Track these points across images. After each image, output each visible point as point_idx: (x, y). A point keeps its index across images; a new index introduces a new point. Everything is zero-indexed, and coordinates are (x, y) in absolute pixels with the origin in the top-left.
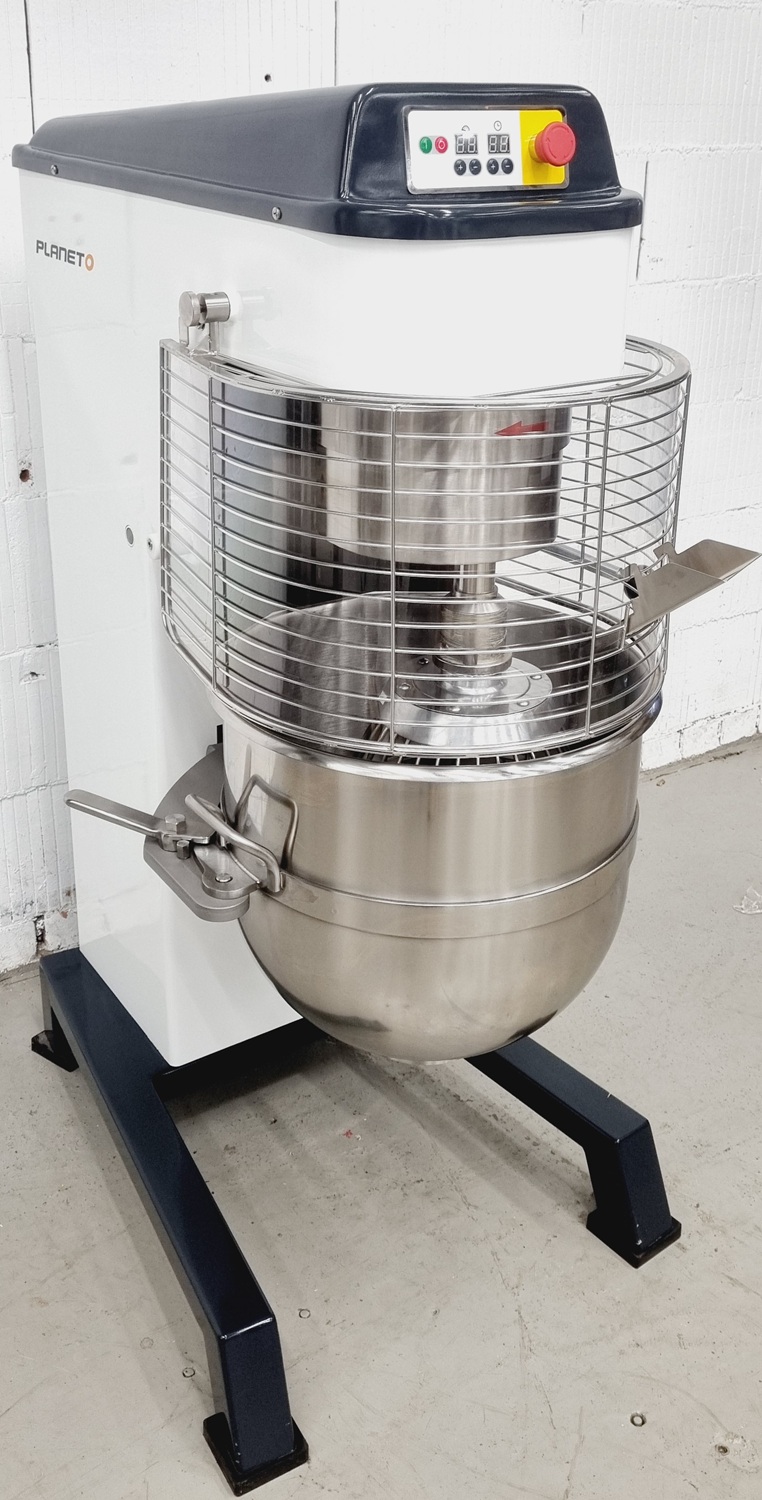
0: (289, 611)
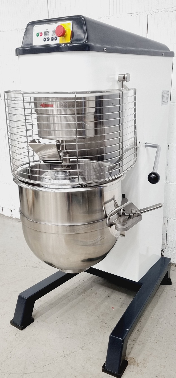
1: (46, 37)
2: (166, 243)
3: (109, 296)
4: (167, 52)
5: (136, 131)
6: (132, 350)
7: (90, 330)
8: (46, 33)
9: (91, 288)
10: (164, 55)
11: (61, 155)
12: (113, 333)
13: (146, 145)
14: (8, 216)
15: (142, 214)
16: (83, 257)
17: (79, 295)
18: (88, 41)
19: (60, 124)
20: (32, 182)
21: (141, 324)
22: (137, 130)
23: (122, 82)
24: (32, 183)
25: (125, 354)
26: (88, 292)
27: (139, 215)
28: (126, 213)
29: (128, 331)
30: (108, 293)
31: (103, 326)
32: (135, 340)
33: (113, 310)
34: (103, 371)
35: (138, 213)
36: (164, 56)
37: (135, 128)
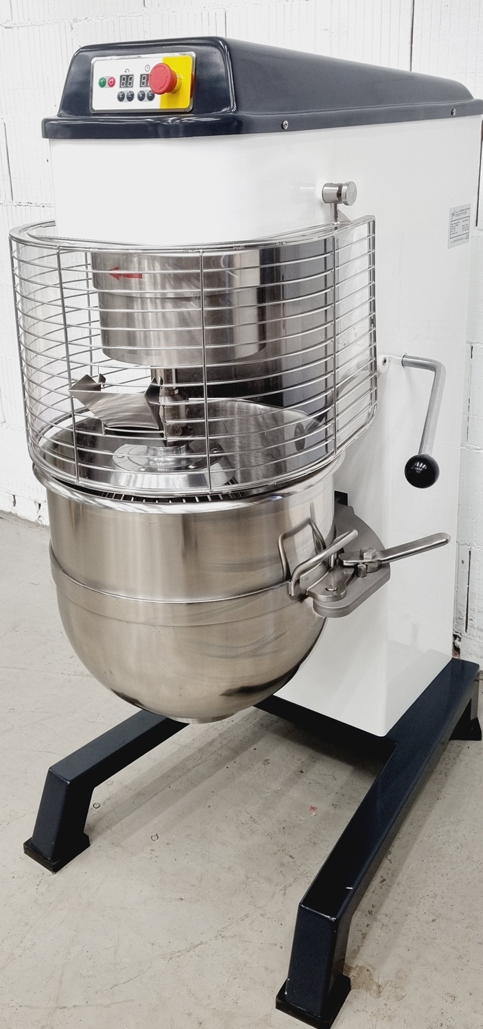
1: (126, 90)
2: (467, 614)
3: (302, 772)
4: (463, 105)
5: (375, 332)
6: (363, 942)
7: (248, 878)
8: (124, 80)
9: (253, 744)
10: (454, 114)
11: (161, 414)
12: (307, 900)
13: (407, 362)
14: (28, 519)
15: (391, 564)
16: (225, 686)
17: (219, 765)
18: (237, 108)
19: (161, 333)
20: (83, 482)
21: (390, 860)
22: (378, 329)
23: (333, 204)
24: (83, 486)
25: (344, 954)
26: (245, 757)
27: (383, 566)
28: (345, 561)
29: (350, 894)
30: (299, 762)
31: (282, 865)
32: (374, 910)
33: (314, 814)
34: (279, 1006)
35: (379, 561)
36: (456, 116)
37: (373, 321)
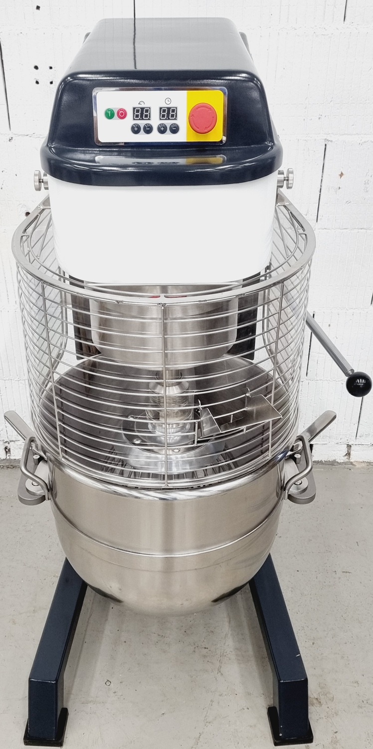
0: (83, 358)
1: (142, 123)
8: (138, 112)
31: (205, 656)
34: (276, 744)
